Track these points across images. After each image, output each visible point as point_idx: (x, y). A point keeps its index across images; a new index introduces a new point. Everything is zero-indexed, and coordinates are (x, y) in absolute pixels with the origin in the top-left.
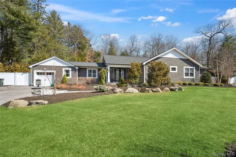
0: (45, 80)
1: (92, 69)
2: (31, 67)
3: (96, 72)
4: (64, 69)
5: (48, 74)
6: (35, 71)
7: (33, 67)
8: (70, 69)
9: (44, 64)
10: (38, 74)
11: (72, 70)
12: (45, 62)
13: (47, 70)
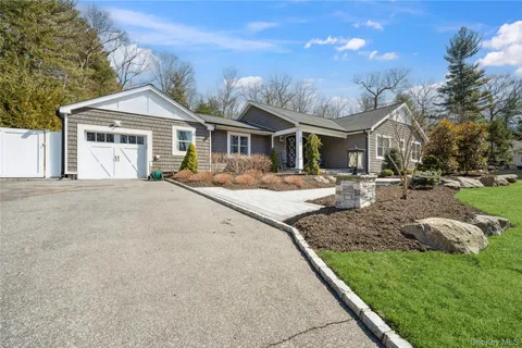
0: (116, 159)
1: (240, 135)
2: (65, 110)
3: (246, 144)
4: (175, 129)
5: (124, 139)
6: (82, 129)
7: (74, 112)
8: (193, 130)
9: (112, 107)
10: (91, 136)
11: (197, 134)
12: (117, 100)
13: (125, 125)
